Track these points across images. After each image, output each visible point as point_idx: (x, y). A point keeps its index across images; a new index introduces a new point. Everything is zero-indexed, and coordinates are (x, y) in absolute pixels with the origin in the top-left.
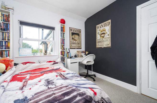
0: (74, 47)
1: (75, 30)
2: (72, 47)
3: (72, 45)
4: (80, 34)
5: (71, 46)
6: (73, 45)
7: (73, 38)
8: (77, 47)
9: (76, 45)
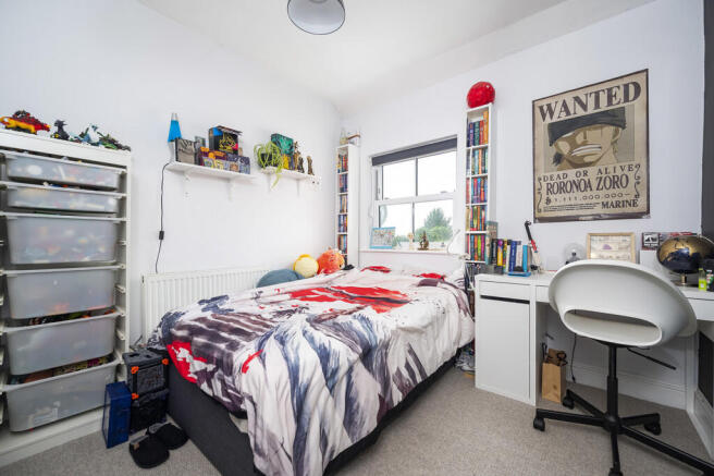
0: (571, 207)
1: (577, 99)
2: (554, 209)
3: (552, 197)
4: (639, 103)
5: (543, 205)
6: (559, 199)
7: (558, 159)
8: (599, 210)
9: (588, 193)
